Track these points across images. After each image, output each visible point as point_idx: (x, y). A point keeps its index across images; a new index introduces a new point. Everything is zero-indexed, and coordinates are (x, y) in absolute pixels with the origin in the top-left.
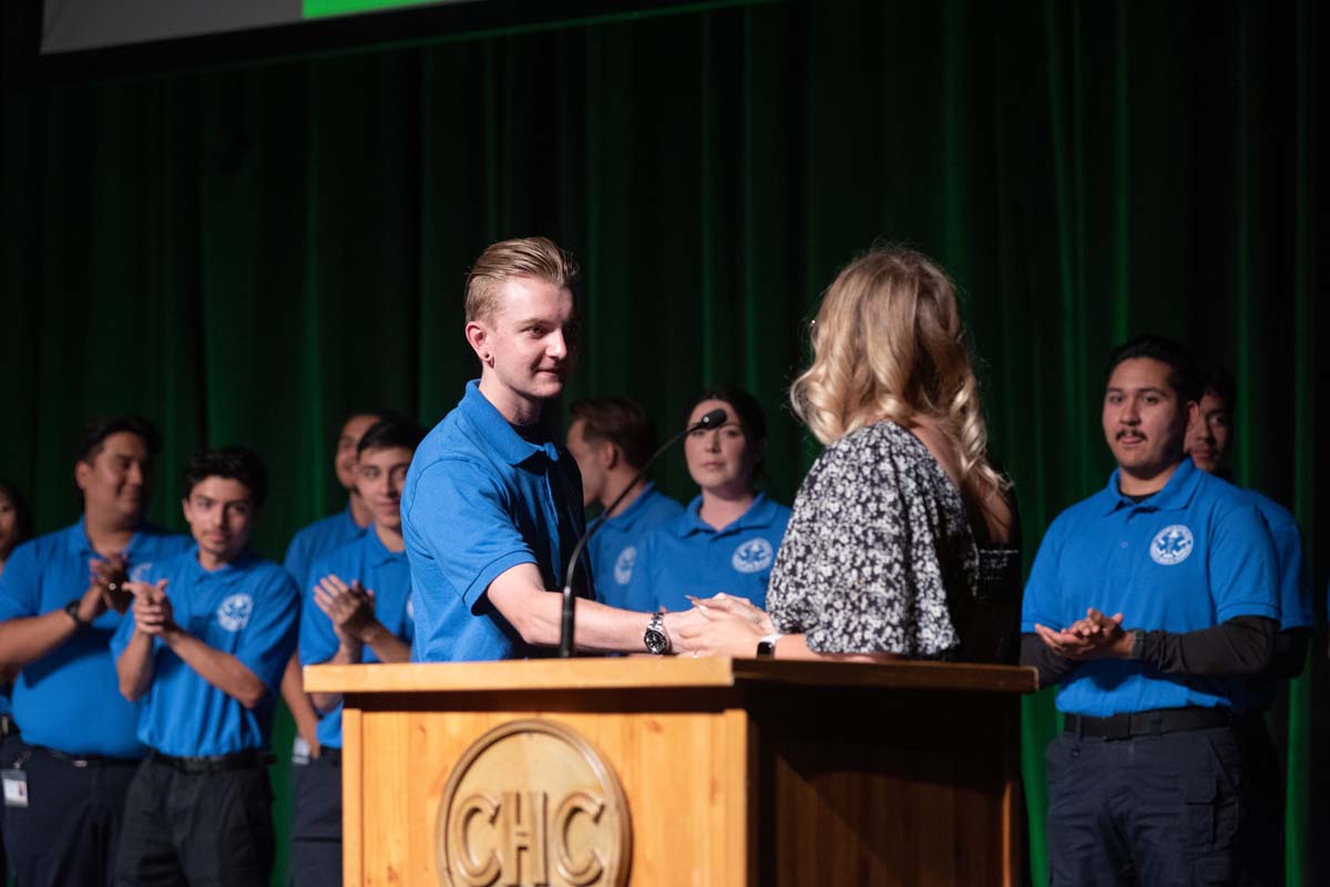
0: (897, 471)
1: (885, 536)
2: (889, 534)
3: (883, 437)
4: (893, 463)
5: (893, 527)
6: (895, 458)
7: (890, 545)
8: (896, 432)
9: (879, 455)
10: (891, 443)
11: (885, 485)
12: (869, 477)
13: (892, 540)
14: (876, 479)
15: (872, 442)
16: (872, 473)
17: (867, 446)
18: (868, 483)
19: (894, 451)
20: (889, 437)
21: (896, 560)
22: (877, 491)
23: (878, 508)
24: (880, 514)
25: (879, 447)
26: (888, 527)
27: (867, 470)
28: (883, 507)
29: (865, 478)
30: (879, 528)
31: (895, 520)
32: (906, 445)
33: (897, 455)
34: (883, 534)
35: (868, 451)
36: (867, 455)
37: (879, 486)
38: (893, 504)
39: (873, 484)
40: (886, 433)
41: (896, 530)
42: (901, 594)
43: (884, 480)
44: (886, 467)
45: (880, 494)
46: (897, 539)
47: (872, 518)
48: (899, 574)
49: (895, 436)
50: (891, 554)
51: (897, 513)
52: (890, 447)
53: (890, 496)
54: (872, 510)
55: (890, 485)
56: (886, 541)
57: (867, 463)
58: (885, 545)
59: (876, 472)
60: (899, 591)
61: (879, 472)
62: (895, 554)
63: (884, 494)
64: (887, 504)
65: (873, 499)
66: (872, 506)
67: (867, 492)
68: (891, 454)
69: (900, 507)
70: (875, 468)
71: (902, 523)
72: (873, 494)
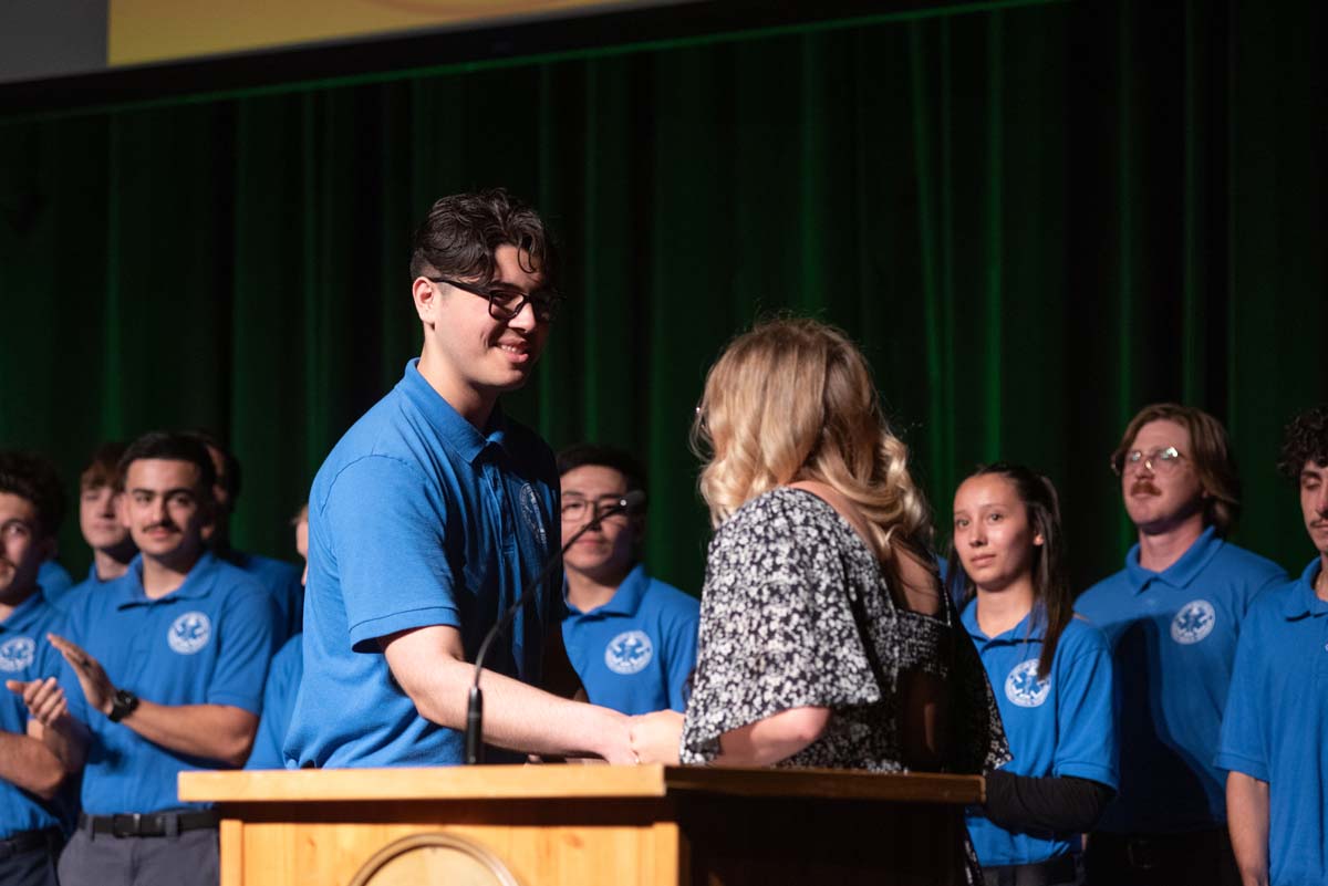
0: (791, 524)
1: (782, 588)
2: (786, 584)
3: (773, 497)
4: (787, 518)
5: (790, 577)
6: (789, 513)
7: (787, 596)
8: (790, 492)
9: (772, 512)
10: (783, 501)
11: (783, 540)
12: (763, 535)
13: (790, 590)
14: (771, 535)
15: (762, 502)
16: (766, 530)
17: (757, 507)
18: (762, 541)
19: (786, 505)
20: (780, 496)
21: (795, 611)
22: (772, 547)
23: (774, 563)
24: (776, 567)
25: (771, 506)
26: (786, 578)
27: (759, 530)
28: (779, 560)
29: (759, 537)
30: (777, 581)
31: (793, 569)
32: (800, 502)
33: (792, 509)
34: (778, 586)
35: (759, 511)
36: (759, 515)
37: (774, 542)
38: (791, 555)
39: (768, 541)
40: (777, 494)
41: (794, 579)
42: (802, 645)
43: (778, 536)
44: (780, 523)
45: (777, 549)
46: (794, 589)
47: (768, 573)
48: (799, 624)
49: (787, 496)
50: (788, 606)
51: (794, 562)
52: (782, 504)
53: (784, 547)
54: (767, 566)
55: (786, 537)
56: (782, 593)
57: (759, 523)
58: (782, 597)
59: (770, 529)
60: (799, 642)
61: (774, 529)
62: (793, 604)
63: (781, 548)
64: (785, 556)
65: (769, 555)
66: (768, 563)
67: (761, 549)
68: (784, 511)
69: (797, 555)
70: (769, 525)
71: (801, 571)
72: (768, 550)
